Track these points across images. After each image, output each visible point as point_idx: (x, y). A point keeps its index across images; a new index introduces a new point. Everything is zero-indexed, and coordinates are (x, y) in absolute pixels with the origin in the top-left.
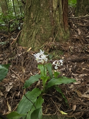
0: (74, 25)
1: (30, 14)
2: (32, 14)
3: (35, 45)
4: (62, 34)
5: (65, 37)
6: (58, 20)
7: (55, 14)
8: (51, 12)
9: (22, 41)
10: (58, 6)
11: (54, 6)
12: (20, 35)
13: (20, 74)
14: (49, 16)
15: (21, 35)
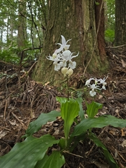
0: (114, 56)
1: (51, 37)
2: (54, 37)
3: (55, 78)
4: (97, 64)
5: (103, 69)
6: (91, 45)
7: (87, 37)
8: (81, 33)
9: (36, 74)
10: (91, 28)
11: (85, 27)
12: (34, 67)
13: (25, 120)
14: (77, 39)
15: (36, 67)
